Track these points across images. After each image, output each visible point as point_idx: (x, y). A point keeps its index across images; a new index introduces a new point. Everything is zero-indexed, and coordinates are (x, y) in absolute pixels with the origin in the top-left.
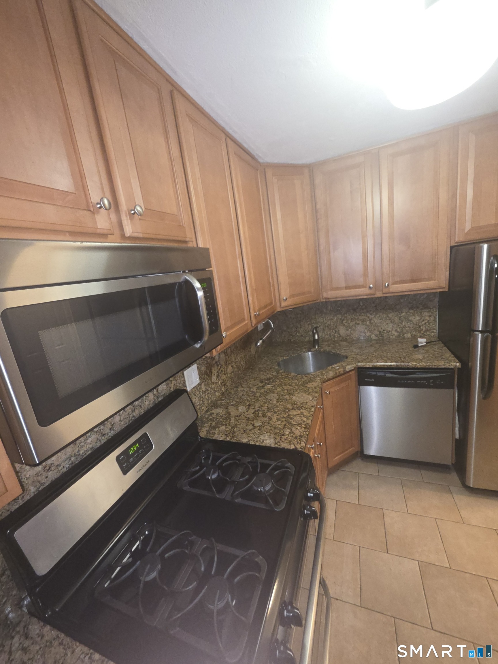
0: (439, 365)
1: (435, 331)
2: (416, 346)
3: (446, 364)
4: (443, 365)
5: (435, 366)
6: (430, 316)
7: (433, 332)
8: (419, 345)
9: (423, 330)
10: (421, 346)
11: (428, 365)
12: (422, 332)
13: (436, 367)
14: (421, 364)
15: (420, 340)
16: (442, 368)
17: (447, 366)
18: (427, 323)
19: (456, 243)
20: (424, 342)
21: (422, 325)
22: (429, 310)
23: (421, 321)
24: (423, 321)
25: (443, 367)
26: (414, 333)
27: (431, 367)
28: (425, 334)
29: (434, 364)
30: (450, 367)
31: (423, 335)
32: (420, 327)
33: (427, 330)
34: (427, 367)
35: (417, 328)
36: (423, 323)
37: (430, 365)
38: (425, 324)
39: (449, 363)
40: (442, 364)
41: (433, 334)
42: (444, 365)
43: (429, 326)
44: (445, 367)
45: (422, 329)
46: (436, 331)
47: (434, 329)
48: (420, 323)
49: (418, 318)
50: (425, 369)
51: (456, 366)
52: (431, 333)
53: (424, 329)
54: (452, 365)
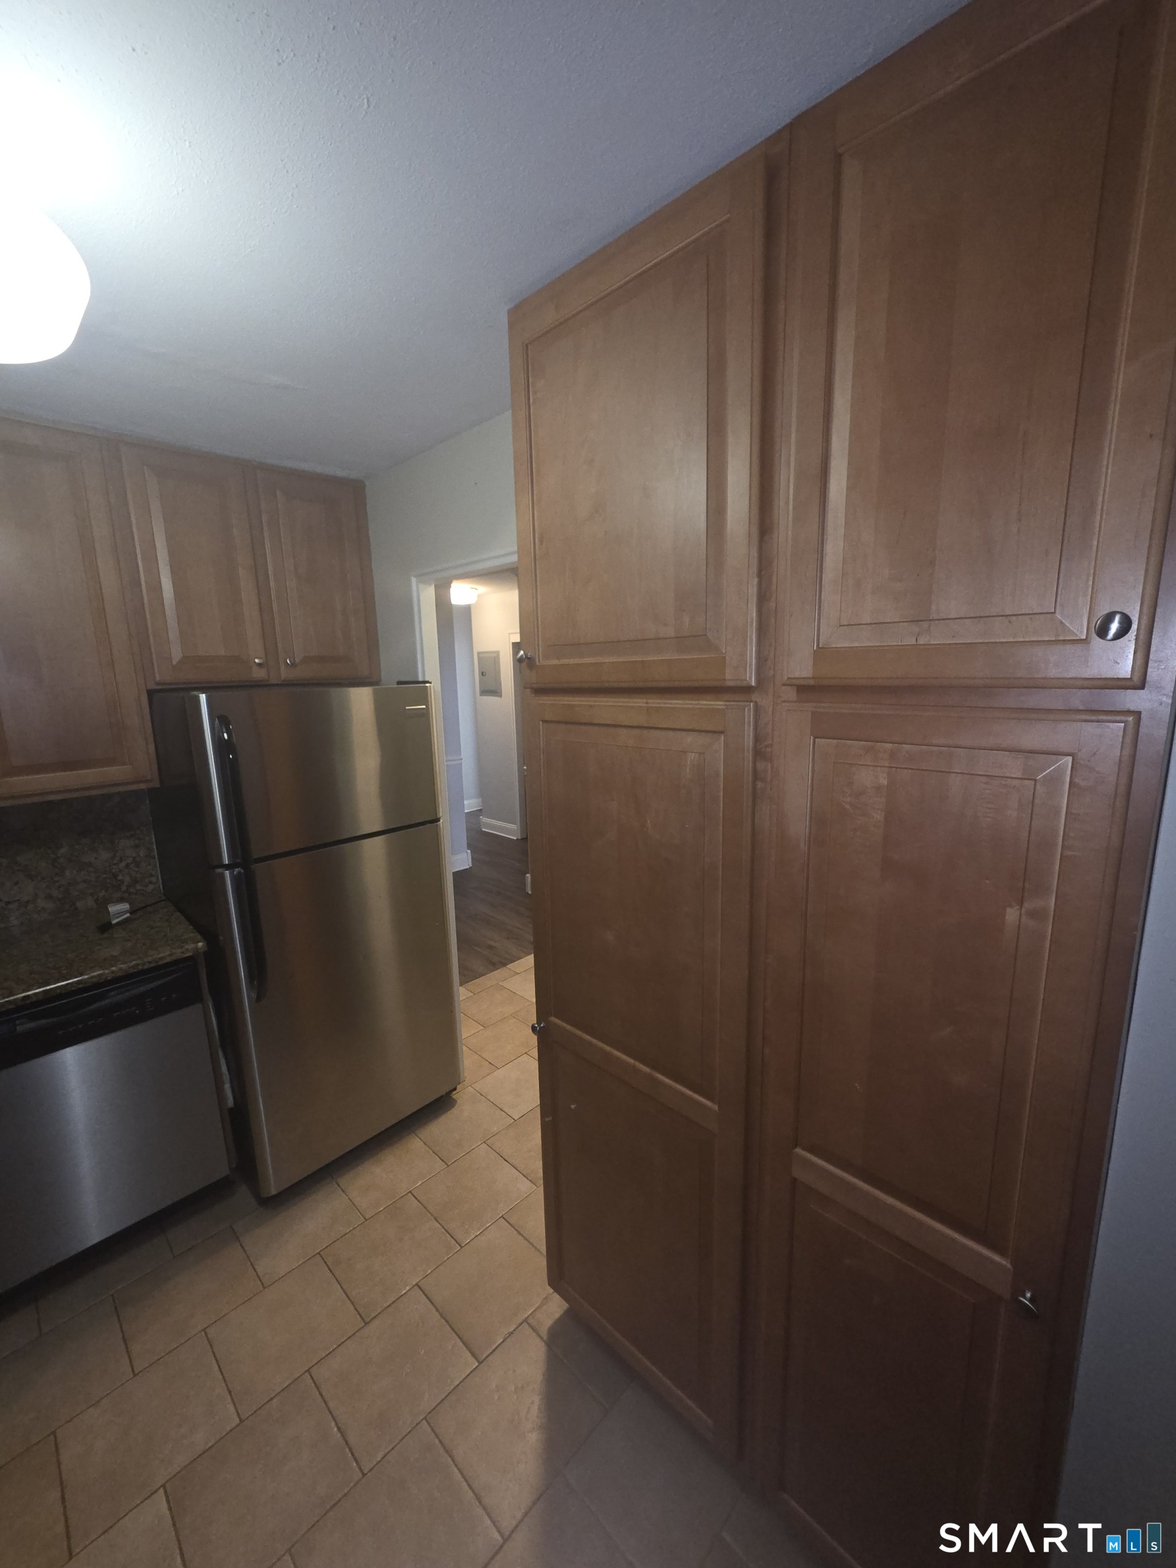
0: (161, 959)
1: (154, 879)
2: (106, 927)
3: (174, 951)
4: (168, 955)
5: (150, 962)
6: (137, 846)
7: (151, 883)
8: (114, 922)
9: (126, 884)
10: (118, 924)
11: (133, 967)
12: (124, 888)
13: (153, 965)
14: (114, 968)
15: (113, 909)
16: (167, 963)
17: (179, 953)
18: (131, 863)
19: (158, 684)
20: (125, 912)
21: (120, 871)
22: (132, 833)
23: (115, 862)
24: (121, 860)
25: (168, 960)
26: (102, 894)
27: (140, 968)
28: (132, 890)
29: (146, 960)
30: (187, 955)
31: (126, 895)
32: (115, 876)
33: (135, 881)
34: (132, 971)
35: (108, 881)
36: (123, 864)
37: (138, 965)
38: (127, 866)
39: (182, 947)
40: (165, 954)
41: (151, 887)
42: (171, 955)
43: (137, 869)
44: (174, 958)
45: (122, 882)
46: (158, 879)
47: (151, 875)
48: (115, 867)
49: (105, 855)
50: (128, 976)
51: (197, 949)
52: (147, 886)
53: (127, 879)
54: (187, 950)
